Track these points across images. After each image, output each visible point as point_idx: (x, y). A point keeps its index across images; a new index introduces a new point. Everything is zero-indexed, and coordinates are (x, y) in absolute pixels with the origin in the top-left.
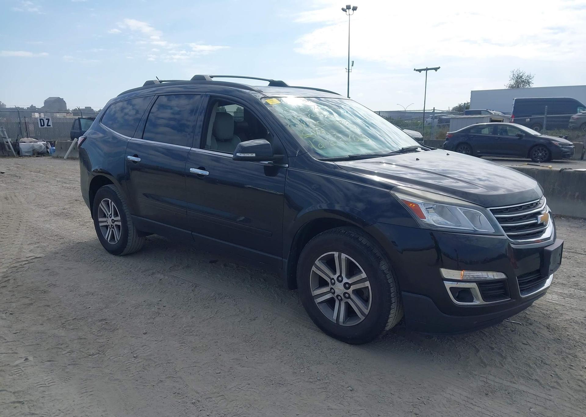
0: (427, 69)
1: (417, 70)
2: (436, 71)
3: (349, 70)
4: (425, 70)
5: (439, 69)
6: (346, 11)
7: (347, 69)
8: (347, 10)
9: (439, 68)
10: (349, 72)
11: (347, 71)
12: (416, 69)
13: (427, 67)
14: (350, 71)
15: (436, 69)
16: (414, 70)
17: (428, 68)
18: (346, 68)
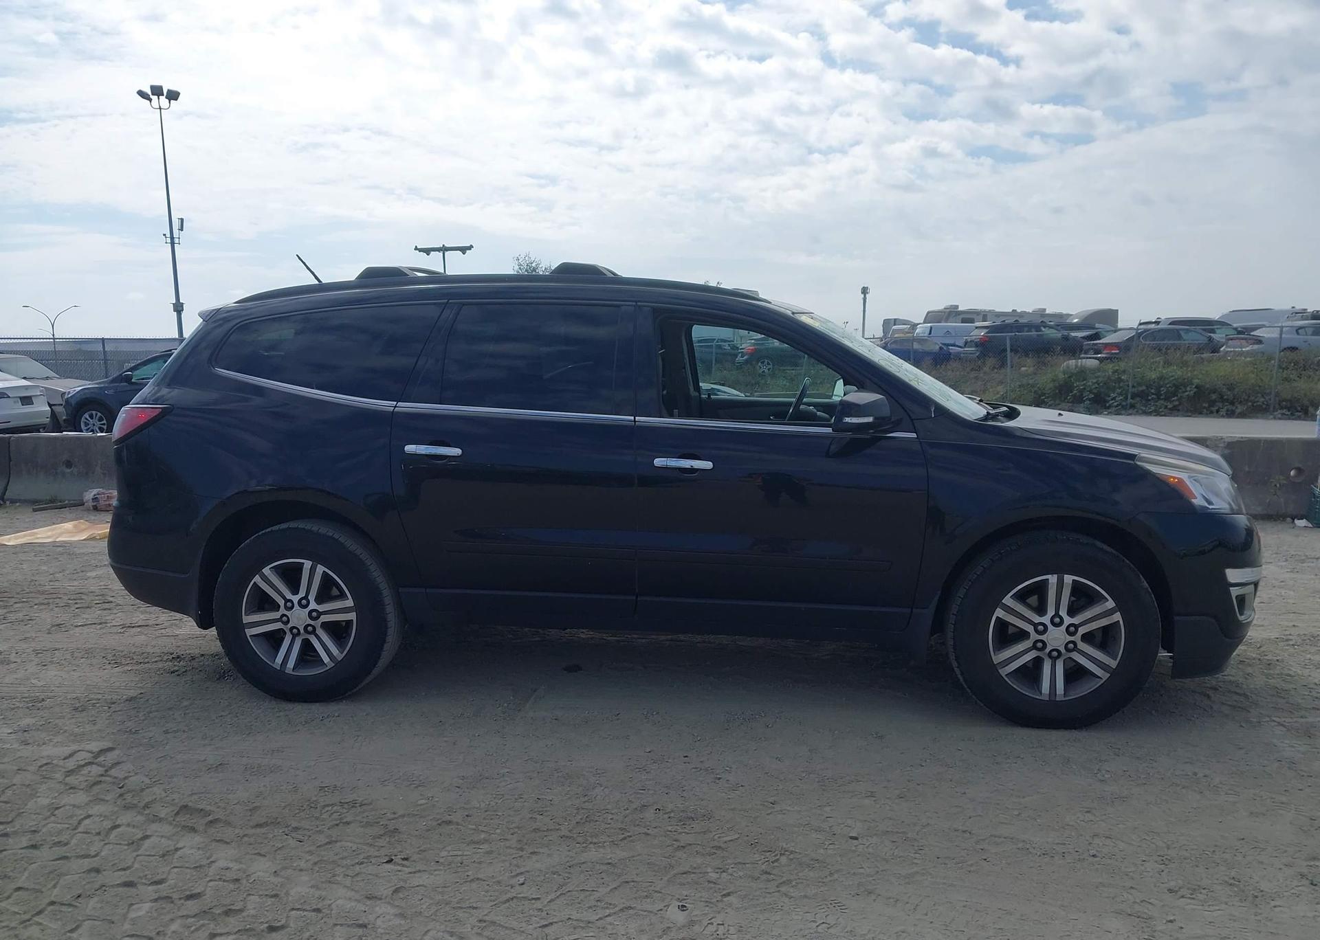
0: (444, 249)
1: (421, 250)
2: (464, 254)
3: (172, 238)
4: (439, 251)
5: (470, 249)
6: (150, 100)
7: (168, 235)
8: (154, 98)
9: (470, 247)
10: (173, 244)
11: (169, 240)
12: (418, 247)
13: (444, 245)
14: (176, 241)
15: (463, 250)
16: (415, 249)
17: (447, 245)
18: (164, 235)
